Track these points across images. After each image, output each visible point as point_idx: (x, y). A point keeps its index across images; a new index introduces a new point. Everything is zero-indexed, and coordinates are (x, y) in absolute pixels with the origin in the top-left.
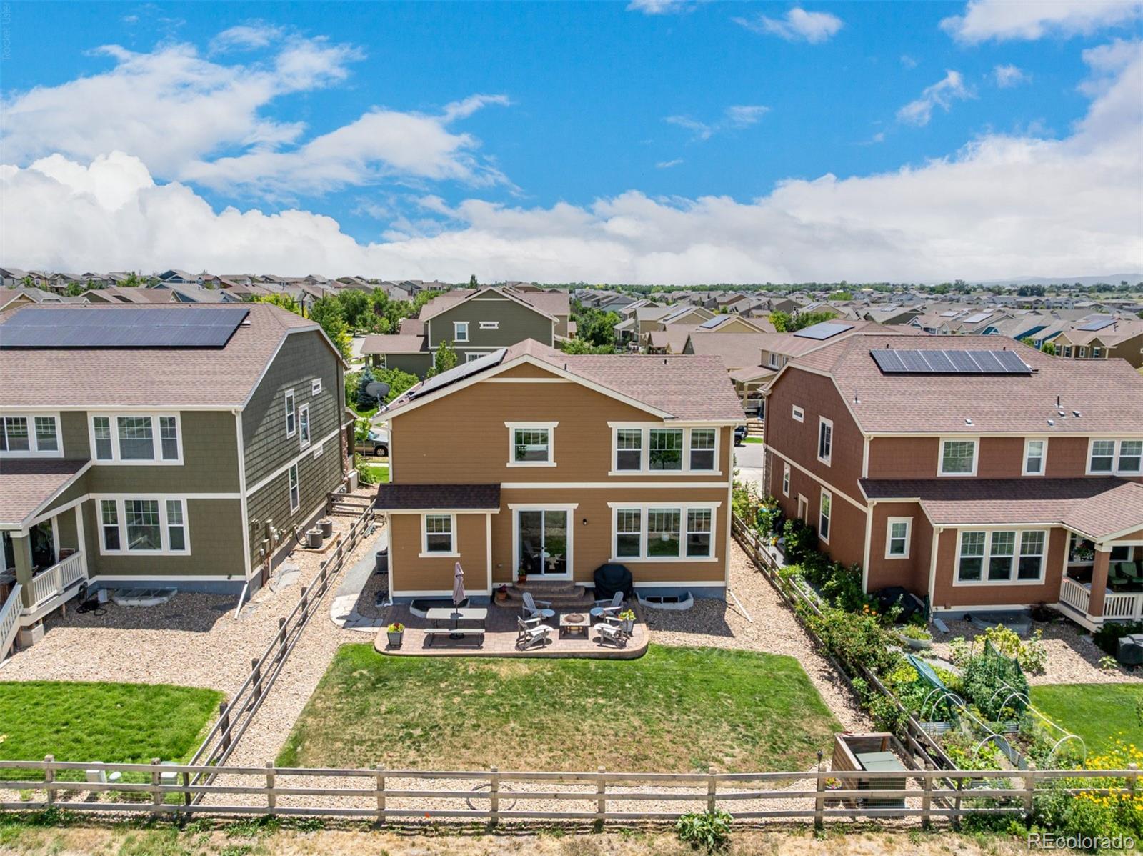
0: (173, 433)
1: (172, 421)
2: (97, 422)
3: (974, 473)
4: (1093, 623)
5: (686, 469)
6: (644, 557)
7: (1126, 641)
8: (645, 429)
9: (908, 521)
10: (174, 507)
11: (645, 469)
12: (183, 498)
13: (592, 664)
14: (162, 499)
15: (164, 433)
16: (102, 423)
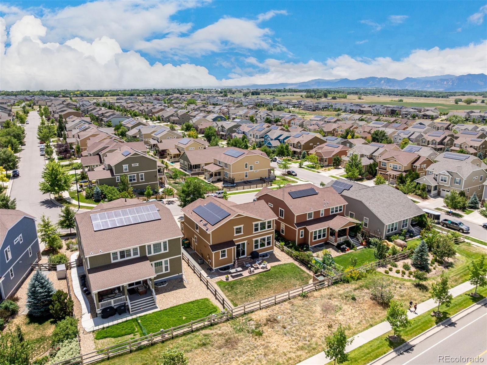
0: (166, 245)
1: (166, 242)
2: (148, 246)
3: (313, 218)
4: (335, 244)
5: (267, 229)
6: (259, 248)
7: (342, 247)
8: (259, 222)
9: (303, 230)
10: (166, 262)
11: (259, 231)
12: (168, 259)
13: (264, 273)
14: (163, 260)
15: (164, 245)
16: (149, 246)
